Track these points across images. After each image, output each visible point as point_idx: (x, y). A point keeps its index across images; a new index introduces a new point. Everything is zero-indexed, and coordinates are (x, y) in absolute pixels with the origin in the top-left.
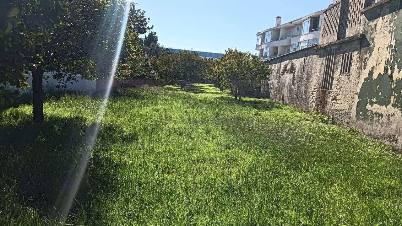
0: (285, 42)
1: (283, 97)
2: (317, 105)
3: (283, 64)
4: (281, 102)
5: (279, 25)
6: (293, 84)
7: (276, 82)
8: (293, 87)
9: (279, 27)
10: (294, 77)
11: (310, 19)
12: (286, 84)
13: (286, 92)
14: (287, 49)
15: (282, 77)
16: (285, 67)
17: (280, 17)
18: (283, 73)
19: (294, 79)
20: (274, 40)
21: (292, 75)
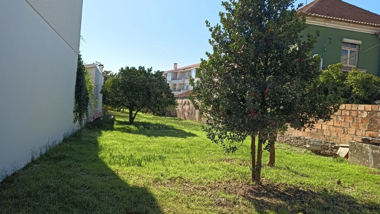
0: (181, 82)
1: (185, 116)
2: (199, 119)
3: (184, 100)
4: (184, 118)
5: (176, 69)
6: (189, 110)
7: (180, 109)
8: (189, 111)
9: (176, 71)
10: (189, 107)
11: (195, 69)
12: (186, 110)
13: (186, 114)
14: (182, 85)
15: (184, 106)
16: (185, 102)
17: (176, 64)
18: (184, 105)
19: (189, 108)
20: (174, 80)
21: (189, 106)
